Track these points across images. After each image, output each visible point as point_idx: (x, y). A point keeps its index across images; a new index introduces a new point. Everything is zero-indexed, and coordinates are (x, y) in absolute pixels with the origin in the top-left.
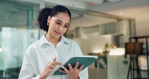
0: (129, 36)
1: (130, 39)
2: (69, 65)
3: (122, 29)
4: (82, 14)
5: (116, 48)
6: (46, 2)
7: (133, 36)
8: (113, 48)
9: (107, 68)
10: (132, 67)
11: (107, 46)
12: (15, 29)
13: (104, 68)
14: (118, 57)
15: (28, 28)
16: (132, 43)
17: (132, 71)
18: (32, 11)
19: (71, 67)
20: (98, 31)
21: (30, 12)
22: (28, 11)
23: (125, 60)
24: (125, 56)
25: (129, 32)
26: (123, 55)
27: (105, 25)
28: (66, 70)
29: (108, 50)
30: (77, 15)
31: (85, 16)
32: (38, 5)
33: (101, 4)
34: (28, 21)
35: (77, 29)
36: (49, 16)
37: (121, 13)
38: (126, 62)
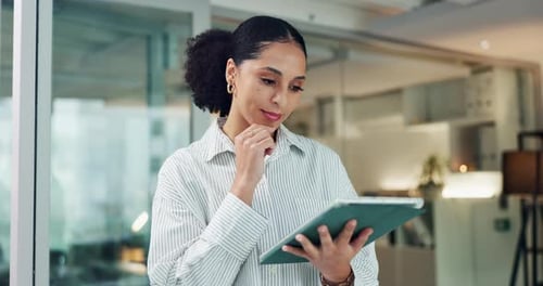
0: (516, 129)
1: (521, 137)
2: (323, 229)
3: (489, 103)
4: (341, 47)
5: (468, 170)
6: (214, 8)
7: (531, 127)
8: (457, 171)
9: (433, 247)
10: (529, 244)
11: (432, 164)
12: (97, 105)
13: (422, 245)
14: (476, 206)
15: (149, 103)
16: (529, 153)
17: (530, 257)
18: (166, 38)
19: (327, 239)
20: (398, 109)
21: (158, 45)
22: (149, 39)
23: (501, 215)
24: (503, 202)
25: (516, 114)
26: (494, 197)
27: (427, 88)
28: (309, 247)
29: (436, 178)
30: (326, 54)
31: (353, 55)
32: (187, 19)
33: (415, 9)
34: (149, 75)
35: (322, 103)
36: (230, 60)
37: (484, 45)
38: (504, 225)
